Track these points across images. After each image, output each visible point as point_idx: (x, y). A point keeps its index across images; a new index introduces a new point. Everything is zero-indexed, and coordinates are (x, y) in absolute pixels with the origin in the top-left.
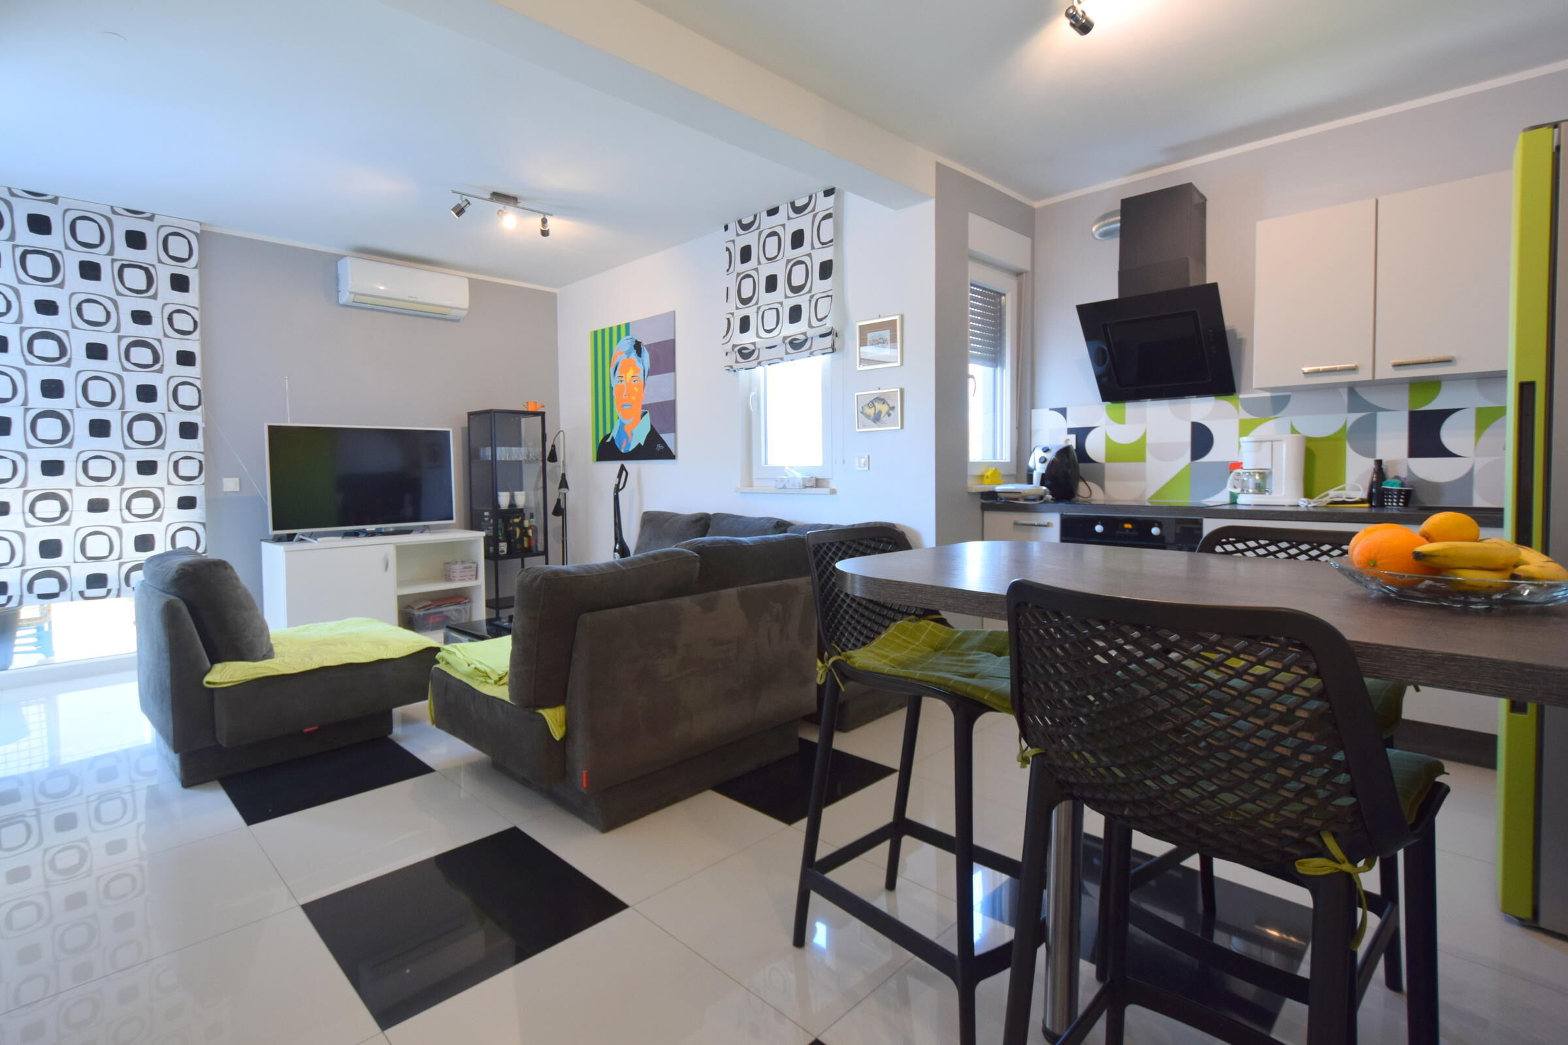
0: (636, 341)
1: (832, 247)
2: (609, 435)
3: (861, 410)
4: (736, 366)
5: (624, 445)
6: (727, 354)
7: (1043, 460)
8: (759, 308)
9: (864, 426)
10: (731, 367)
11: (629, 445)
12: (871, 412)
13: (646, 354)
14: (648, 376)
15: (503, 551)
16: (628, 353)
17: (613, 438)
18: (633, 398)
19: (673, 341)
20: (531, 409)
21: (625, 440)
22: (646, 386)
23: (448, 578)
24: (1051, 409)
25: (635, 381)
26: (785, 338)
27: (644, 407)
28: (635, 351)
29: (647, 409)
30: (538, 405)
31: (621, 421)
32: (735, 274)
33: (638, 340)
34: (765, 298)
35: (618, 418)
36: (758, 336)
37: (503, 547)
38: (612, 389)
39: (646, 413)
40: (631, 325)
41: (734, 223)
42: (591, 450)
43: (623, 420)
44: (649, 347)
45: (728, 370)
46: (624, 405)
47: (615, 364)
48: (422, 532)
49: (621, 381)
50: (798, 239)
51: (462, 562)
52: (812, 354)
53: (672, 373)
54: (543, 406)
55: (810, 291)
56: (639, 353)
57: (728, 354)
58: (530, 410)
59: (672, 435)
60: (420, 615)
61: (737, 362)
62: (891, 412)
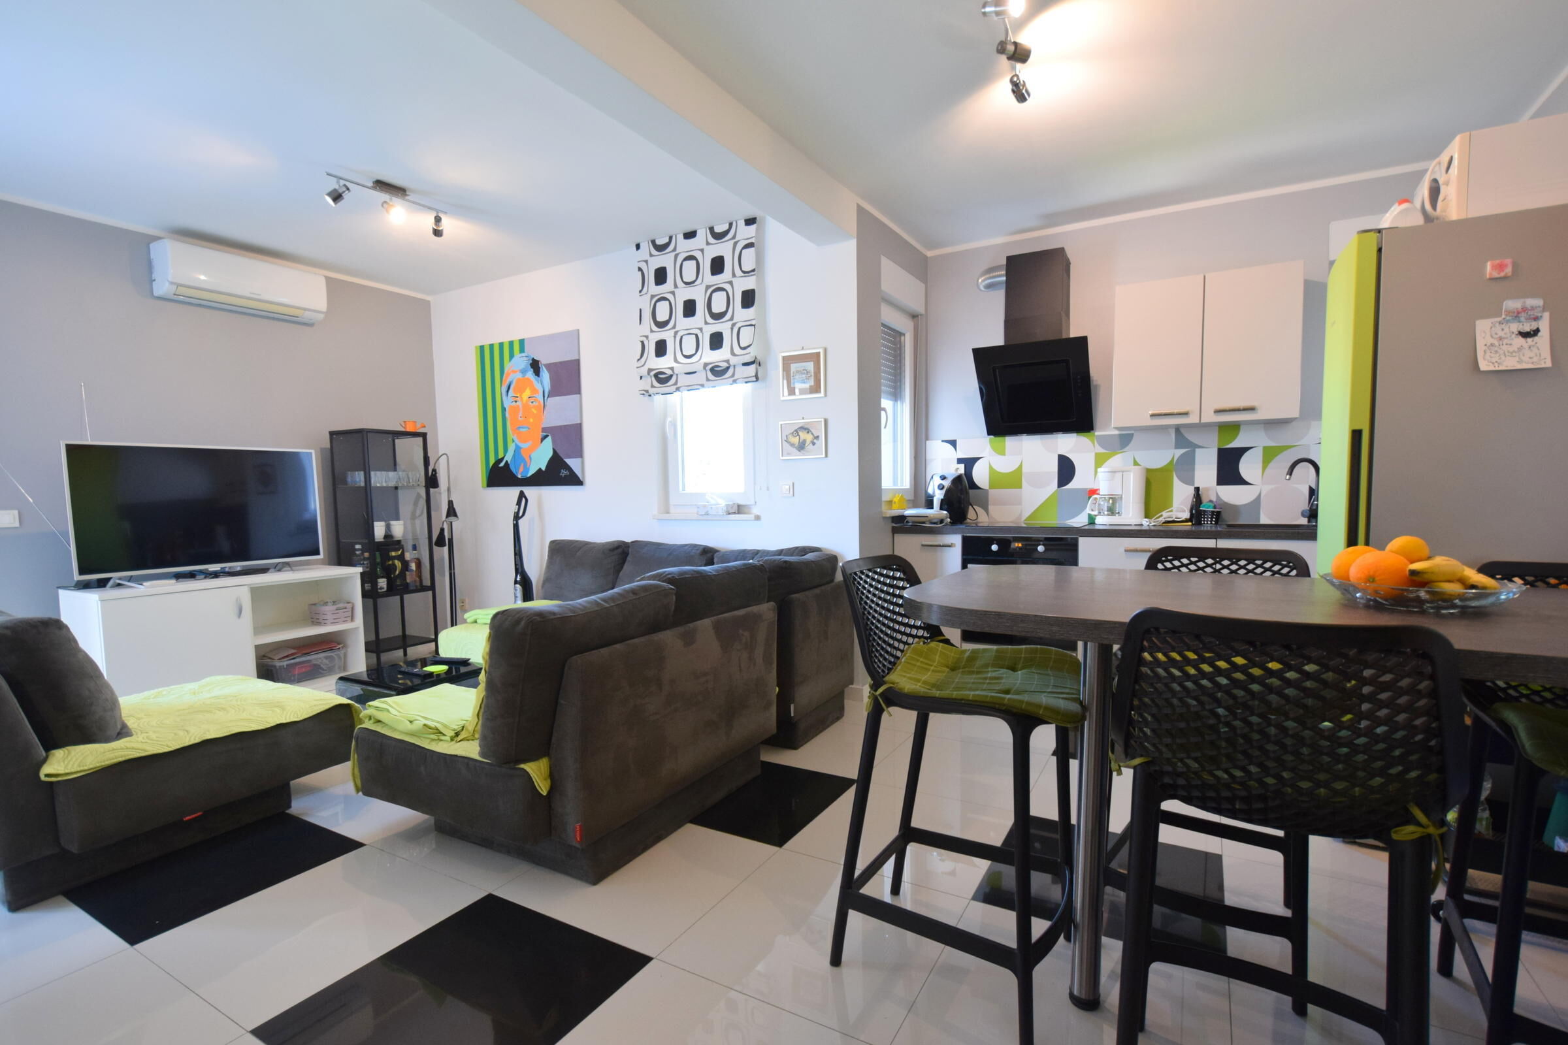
0: (533, 359)
1: (754, 277)
2: (502, 459)
3: (785, 438)
4: (651, 391)
5: (521, 469)
6: (641, 378)
7: (941, 487)
8: (676, 333)
9: (789, 454)
10: (647, 391)
11: (527, 469)
12: (795, 440)
13: (545, 374)
14: (548, 398)
15: (383, 588)
16: (524, 372)
17: (507, 462)
18: (531, 420)
19: (578, 362)
20: (410, 429)
21: (522, 464)
22: (547, 408)
23: (316, 622)
24: (943, 441)
25: (532, 402)
26: (706, 365)
27: (544, 430)
28: (532, 370)
29: (547, 433)
30: (418, 425)
31: (516, 445)
32: (648, 296)
33: (535, 358)
34: (683, 323)
35: (513, 441)
36: (676, 361)
37: (383, 583)
38: (504, 409)
39: (546, 437)
40: (526, 342)
41: (647, 243)
42: (479, 474)
43: (520, 444)
44: (550, 367)
45: (643, 394)
46: (519, 428)
47: (508, 383)
48: (279, 570)
49: (516, 401)
50: (718, 265)
51: (334, 602)
52: (735, 381)
53: (576, 397)
54: (425, 427)
55: (732, 319)
56: (537, 372)
57: (643, 378)
58: (408, 430)
59: (579, 460)
60: (283, 666)
61: (653, 386)
62: (815, 441)
